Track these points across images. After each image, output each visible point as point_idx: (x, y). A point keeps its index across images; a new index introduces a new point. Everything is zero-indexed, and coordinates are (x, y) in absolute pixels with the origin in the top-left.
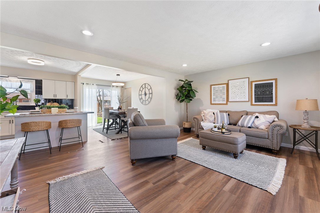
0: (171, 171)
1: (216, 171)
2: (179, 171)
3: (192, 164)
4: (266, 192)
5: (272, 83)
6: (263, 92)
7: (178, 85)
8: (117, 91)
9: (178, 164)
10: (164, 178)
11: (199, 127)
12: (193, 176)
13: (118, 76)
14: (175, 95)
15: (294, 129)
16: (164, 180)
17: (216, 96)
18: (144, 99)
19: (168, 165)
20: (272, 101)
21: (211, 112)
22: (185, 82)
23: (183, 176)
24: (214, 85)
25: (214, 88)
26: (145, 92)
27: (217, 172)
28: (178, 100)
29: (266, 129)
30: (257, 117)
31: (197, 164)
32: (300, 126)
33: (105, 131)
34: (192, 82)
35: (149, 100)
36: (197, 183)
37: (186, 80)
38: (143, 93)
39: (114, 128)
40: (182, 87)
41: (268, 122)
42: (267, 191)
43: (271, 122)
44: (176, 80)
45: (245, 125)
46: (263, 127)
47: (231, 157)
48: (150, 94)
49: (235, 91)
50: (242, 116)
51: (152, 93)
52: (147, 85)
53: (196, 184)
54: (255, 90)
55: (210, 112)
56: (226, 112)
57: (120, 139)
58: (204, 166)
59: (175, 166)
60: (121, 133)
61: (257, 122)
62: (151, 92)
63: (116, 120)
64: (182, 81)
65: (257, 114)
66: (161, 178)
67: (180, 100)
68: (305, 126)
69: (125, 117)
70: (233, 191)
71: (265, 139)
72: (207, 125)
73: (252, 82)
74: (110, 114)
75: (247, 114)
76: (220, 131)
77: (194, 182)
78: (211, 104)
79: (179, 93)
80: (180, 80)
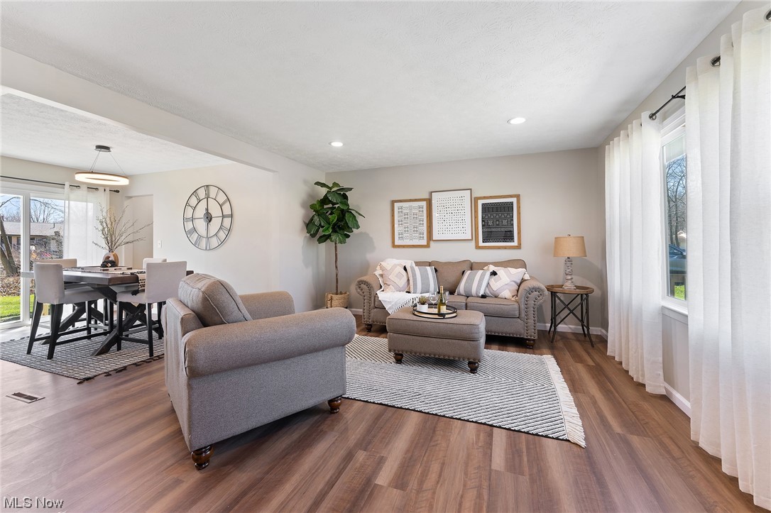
0: (342, 453)
1: (452, 418)
2: (364, 444)
3: (389, 413)
4: (568, 443)
5: (512, 203)
6: (497, 220)
7: (311, 196)
8: (91, 205)
9: (353, 424)
10: (331, 484)
11: (372, 305)
12: (407, 451)
13: (103, 154)
14: (305, 223)
15: (553, 294)
16: (331, 493)
17: (405, 228)
18: (203, 233)
19: (325, 433)
20: (511, 239)
21: (398, 265)
22: (330, 188)
23: (381, 461)
24: (401, 201)
25: (399, 209)
26: (207, 209)
27: (456, 419)
28: (313, 236)
29: (513, 296)
30: (494, 273)
31: (401, 408)
32: (561, 286)
33: (41, 349)
34: (350, 189)
35: (222, 235)
36: (429, 470)
37: (335, 184)
38: (200, 212)
39: (85, 333)
40: (325, 200)
41: (515, 282)
42: (569, 441)
43: (519, 282)
44: (305, 182)
45: (474, 291)
46: (507, 294)
47: (464, 370)
48: (223, 216)
49: (446, 217)
50: (464, 272)
51: (232, 216)
52: (213, 192)
53: (425, 474)
54: (484, 215)
55: (395, 266)
56: (430, 264)
57: (118, 371)
58: (421, 412)
59: (346, 429)
60: (119, 348)
61: (496, 285)
62: (227, 211)
63: (90, 303)
64: (323, 185)
65: (492, 268)
66: (320, 487)
67: (318, 236)
68: (569, 286)
69: (135, 293)
70: (513, 465)
71: (514, 319)
72: (393, 299)
73: (477, 199)
74: (66, 283)
75: (472, 266)
76: (435, 311)
77: (418, 470)
78: (394, 246)
79: (316, 217)
80: (317, 183)
